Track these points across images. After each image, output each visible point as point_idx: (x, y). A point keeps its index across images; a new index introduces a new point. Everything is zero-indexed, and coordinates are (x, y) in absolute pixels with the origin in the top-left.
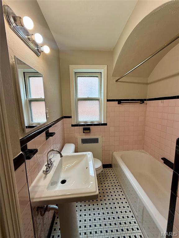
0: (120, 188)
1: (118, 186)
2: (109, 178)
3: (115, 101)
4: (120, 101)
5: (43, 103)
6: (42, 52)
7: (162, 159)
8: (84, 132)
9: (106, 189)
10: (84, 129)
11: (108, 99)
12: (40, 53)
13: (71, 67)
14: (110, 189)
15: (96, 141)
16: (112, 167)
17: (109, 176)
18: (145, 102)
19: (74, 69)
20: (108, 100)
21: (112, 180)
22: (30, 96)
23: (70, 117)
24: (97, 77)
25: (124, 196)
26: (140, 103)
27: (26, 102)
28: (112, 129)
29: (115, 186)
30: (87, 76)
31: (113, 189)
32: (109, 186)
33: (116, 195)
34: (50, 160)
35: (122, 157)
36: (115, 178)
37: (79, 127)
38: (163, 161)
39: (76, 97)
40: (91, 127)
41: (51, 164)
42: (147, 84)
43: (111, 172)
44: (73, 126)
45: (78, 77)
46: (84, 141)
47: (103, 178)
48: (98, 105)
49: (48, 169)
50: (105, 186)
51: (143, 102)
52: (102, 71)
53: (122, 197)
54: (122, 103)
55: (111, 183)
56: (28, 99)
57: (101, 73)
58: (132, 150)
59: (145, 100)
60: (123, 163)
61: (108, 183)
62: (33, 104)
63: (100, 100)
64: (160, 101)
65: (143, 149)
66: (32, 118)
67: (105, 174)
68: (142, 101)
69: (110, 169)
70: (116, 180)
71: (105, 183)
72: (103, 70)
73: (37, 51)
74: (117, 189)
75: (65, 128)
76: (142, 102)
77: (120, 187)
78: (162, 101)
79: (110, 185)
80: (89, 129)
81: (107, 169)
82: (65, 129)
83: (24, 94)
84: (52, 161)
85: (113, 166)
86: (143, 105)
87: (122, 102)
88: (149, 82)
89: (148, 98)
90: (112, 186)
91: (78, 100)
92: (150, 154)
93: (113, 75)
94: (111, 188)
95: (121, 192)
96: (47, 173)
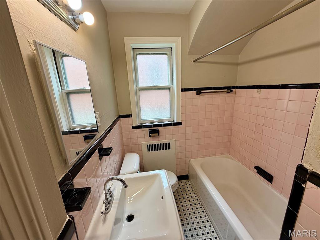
0: (201, 208)
1: (198, 205)
2: (186, 194)
3: (192, 91)
4: (199, 91)
5: (88, 97)
6: (82, 22)
7: (256, 168)
8: (150, 136)
9: (184, 210)
10: (151, 132)
11: (183, 88)
12: (78, 24)
13: (127, 40)
14: (188, 209)
15: (167, 146)
16: (189, 179)
17: (185, 191)
18: (234, 90)
19: (131, 42)
20: (183, 90)
21: (190, 197)
22: (68, 86)
23: (130, 116)
24: (166, 54)
25: (207, 217)
26: (227, 93)
27: (61, 95)
28: (189, 130)
29: (195, 204)
30: (151, 54)
31: (193, 209)
32: (187, 205)
33: (196, 218)
34: (109, 190)
35: (202, 167)
36: (194, 193)
37: (143, 129)
38: (256, 171)
39: (136, 86)
40: (159, 128)
41: (111, 196)
42: (238, 64)
43: (188, 186)
44: (134, 128)
45: (137, 55)
46: (151, 148)
47: (179, 195)
48: (169, 96)
49: (108, 206)
50: (182, 206)
51: (232, 91)
52: (174, 46)
53: (205, 220)
54: (202, 94)
55: (189, 201)
56: (64, 91)
57: (172, 48)
58: (215, 155)
59: (234, 87)
60: (205, 174)
61: (185, 202)
62: (73, 97)
63: (171, 89)
64: (256, 90)
65: (229, 153)
66: (73, 118)
67: (180, 188)
68: (230, 89)
69: (187, 181)
70: (196, 196)
71: (181, 202)
72: (175, 43)
73: (74, 23)
74: (197, 208)
75: (123, 131)
76: (230, 91)
77: (200, 206)
78: (259, 90)
79: (189, 204)
80: (157, 132)
81: (183, 181)
82: (123, 133)
83: (57, 83)
84: (111, 192)
85: (191, 177)
86: (230, 94)
87: (202, 91)
88: (239, 61)
89: (237, 85)
90: (191, 205)
91: (140, 90)
92: (239, 160)
93: (190, 53)
94: (190, 208)
95: (203, 212)
96: (107, 211)
